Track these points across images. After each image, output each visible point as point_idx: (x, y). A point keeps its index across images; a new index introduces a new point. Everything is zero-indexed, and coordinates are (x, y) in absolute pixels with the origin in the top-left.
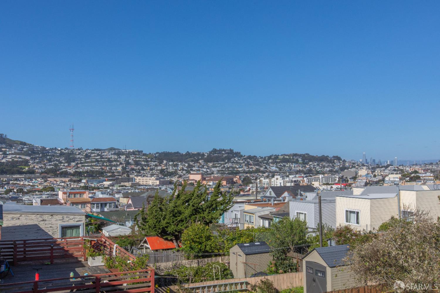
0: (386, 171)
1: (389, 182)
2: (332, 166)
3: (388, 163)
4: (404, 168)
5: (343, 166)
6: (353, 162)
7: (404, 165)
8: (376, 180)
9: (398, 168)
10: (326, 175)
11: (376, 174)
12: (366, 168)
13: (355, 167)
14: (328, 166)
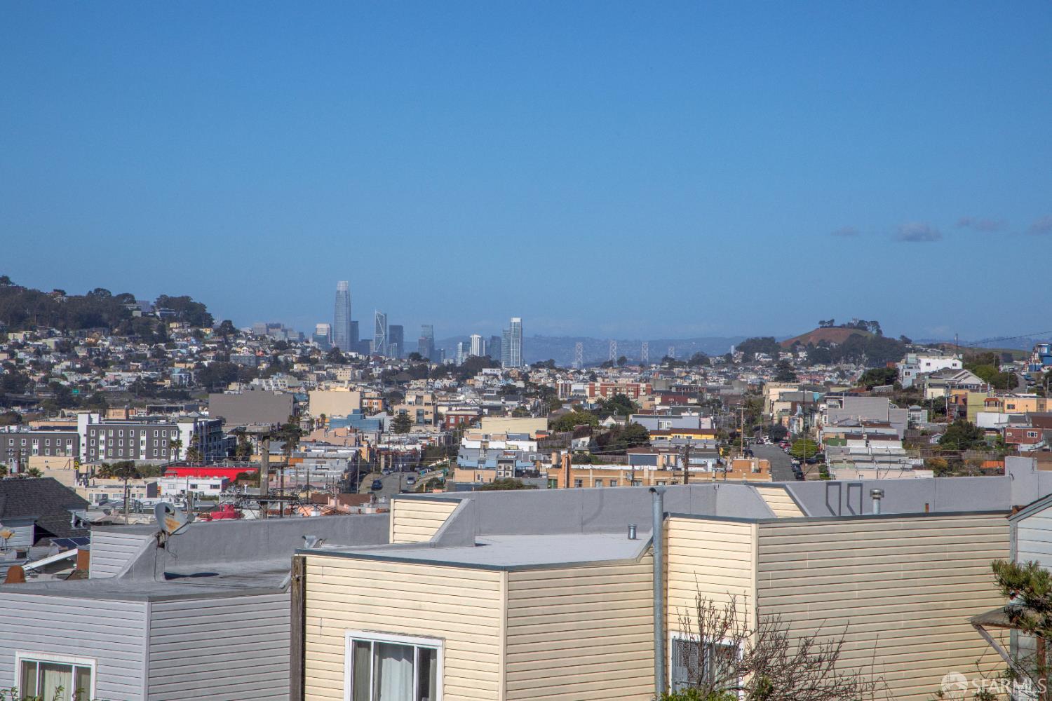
0: (461, 398)
1: (482, 462)
2: (153, 356)
3: (475, 350)
4: (560, 382)
5: (217, 358)
6: (277, 339)
7: (558, 365)
8: (410, 447)
9: (525, 377)
10: (116, 414)
11: (412, 414)
12: (354, 375)
13: (286, 368)
14: (131, 357)
